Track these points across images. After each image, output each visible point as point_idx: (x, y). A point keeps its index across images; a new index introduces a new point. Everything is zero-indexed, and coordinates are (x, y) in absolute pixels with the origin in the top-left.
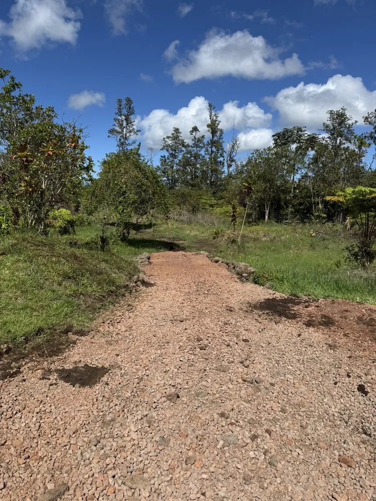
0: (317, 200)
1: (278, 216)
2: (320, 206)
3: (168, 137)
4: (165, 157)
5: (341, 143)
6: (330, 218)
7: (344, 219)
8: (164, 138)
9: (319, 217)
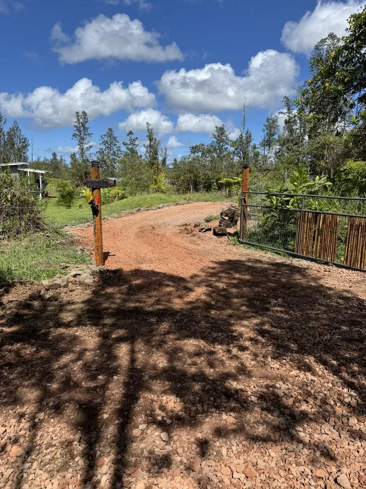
0: (213, 181)
1: (196, 189)
2: (215, 184)
3: (105, 135)
4: (102, 149)
5: (223, 146)
6: (219, 189)
7: (226, 189)
8: (102, 136)
9: (214, 189)
